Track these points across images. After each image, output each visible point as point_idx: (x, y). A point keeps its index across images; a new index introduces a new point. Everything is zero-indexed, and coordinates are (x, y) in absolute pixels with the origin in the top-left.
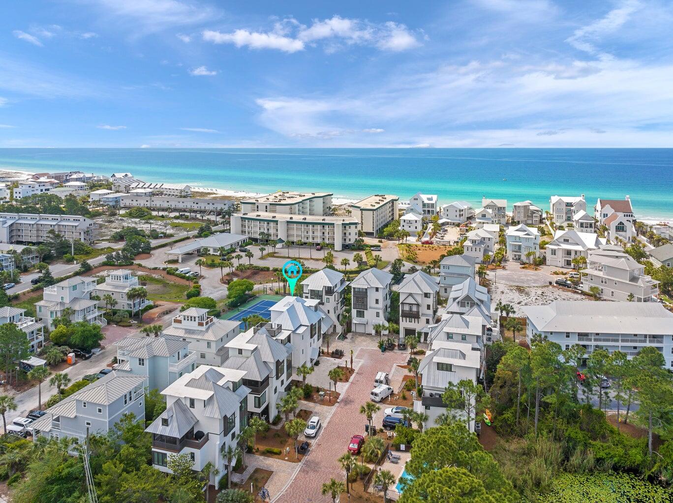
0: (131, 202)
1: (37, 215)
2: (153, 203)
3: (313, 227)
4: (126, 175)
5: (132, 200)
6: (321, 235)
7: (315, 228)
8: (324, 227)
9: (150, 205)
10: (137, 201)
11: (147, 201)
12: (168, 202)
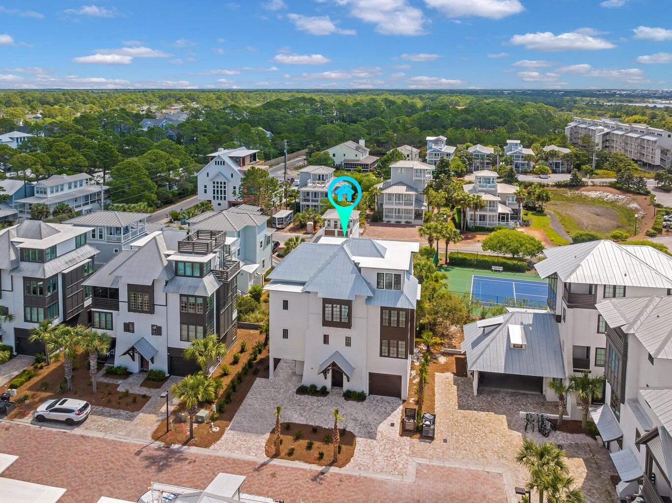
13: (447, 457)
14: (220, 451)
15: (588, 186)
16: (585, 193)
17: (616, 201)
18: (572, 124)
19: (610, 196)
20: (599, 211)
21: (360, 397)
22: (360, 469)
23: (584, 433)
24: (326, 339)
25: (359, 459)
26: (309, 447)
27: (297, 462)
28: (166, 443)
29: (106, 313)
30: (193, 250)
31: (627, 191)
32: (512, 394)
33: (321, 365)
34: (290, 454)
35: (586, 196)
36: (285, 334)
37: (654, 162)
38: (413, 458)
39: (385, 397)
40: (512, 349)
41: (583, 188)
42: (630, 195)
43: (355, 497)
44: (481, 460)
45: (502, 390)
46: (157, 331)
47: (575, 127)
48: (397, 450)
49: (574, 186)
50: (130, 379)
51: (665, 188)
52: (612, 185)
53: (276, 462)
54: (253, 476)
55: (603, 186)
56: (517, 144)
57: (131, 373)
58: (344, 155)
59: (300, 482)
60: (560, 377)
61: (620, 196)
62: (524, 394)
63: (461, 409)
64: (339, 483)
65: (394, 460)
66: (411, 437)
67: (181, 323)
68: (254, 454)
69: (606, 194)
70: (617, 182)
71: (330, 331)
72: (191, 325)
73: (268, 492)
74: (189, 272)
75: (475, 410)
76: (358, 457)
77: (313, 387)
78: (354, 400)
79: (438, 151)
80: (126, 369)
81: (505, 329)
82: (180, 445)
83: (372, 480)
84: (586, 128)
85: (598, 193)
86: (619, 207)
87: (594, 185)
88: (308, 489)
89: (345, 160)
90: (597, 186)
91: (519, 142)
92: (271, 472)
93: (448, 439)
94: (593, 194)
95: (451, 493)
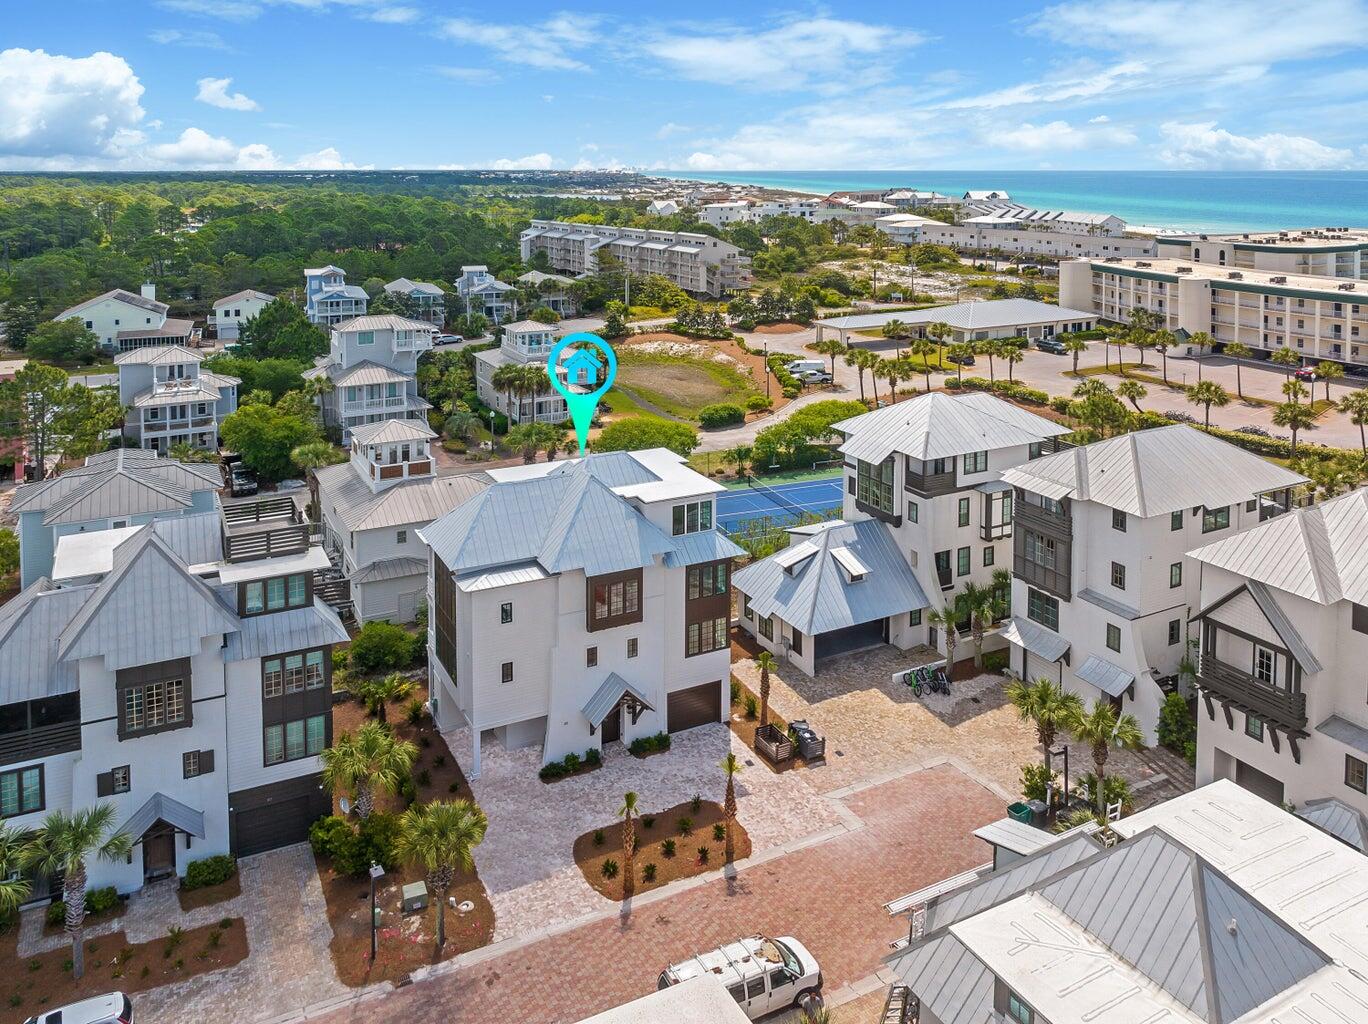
0: (941, 238)
1: (672, 233)
2: (984, 242)
3: (1301, 304)
4: (994, 195)
5: (943, 235)
6: (1330, 332)
7: (1304, 309)
8: (1338, 308)
9: (979, 245)
10: (952, 235)
11: (972, 237)
12: (1016, 240)
13: (865, 773)
14: (520, 935)
15: (634, 334)
16: (636, 347)
17: (689, 353)
18: (532, 233)
19: (676, 347)
20: (676, 372)
21: (660, 744)
22: (776, 845)
23: (982, 673)
24: (592, 656)
25: (760, 832)
26: (669, 851)
27: (672, 884)
28: (394, 980)
29: (20, 772)
30: (269, 549)
31: (698, 337)
32: (856, 658)
33: (583, 711)
34: (651, 876)
35: (641, 352)
36: (507, 672)
37: (698, 287)
38: (826, 795)
39: (695, 730)
40: (850, 585)
41: (630, 340)
42: (706, 342)
43: (818, 883)
44: (906, 757)
45: (838, 656)
46: (200, 763)
47: (538, 237)
48: (795, 794)
49: (614, 337)
50: (137, 908)
51: (745, 326)
52: (673, 330)
53: (637, 901)
54: (630, 940)
55: (657, 332)
56: (481, 272)
57: (127, 897)
58: (117, 322)
59: (716, 907)
60: (916, 606)
61: (692, 346)
62: (868, 652)
63: (813, 703)
64: (772, 878)
65: (806, 810)
66: (793, 768)
67: (267, 724)
68: (589, 909)
69: (668, 345)
70: (679, 324)
71: (600, 639)
72: (291, 721)
73: (687, 947)
74: (276, 602)
75: (832, 696)
76: (756, 830)
77: (571, 759)
78: (653, 752)
79: (339, 296)
80: (111, 891)
81: (829, 559)
82: (429, 967)
83: (810, 851)
84: (560, 239)
85: (656, 345)
86: (699, 363)
87: (643, 333)
88: (740, 911)
89: (120, 334)
90: (647, 333)
91: (484, 268)
92: (653, 920)
93: (840, 749)
94: (650, 348)
95: (924, 816)
